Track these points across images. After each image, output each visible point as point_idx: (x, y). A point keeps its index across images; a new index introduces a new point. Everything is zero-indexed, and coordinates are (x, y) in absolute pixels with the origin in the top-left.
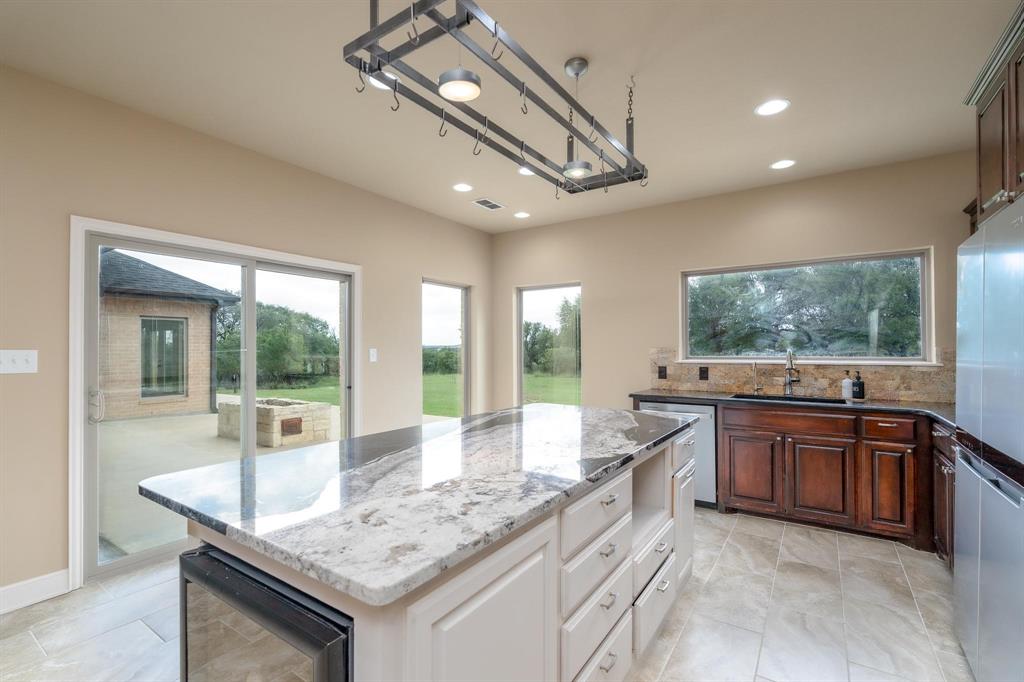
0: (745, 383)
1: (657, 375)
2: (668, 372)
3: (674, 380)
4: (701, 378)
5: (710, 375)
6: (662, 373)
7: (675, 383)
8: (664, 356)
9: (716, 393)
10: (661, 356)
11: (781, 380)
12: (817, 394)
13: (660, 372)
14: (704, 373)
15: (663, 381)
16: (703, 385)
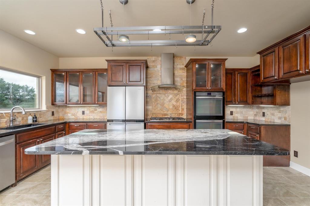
12: (19, 124)
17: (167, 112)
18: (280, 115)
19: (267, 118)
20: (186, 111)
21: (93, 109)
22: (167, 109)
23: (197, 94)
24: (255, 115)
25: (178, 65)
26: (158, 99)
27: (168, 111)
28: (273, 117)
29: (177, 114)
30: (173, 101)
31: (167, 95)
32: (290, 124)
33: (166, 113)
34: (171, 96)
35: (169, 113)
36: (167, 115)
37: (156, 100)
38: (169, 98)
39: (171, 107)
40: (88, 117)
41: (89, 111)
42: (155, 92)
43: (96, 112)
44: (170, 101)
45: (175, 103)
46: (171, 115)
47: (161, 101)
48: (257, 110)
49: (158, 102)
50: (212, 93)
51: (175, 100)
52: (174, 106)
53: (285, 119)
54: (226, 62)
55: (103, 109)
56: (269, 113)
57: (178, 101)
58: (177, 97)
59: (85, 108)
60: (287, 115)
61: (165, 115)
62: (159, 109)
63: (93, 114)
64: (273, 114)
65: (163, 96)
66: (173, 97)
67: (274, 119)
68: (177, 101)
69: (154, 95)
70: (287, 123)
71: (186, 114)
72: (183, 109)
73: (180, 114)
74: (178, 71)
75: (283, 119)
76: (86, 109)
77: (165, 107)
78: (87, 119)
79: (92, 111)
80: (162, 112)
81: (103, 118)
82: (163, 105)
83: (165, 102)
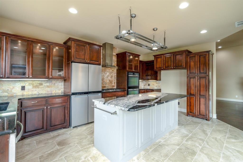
17: (106, 85)
18: (157, 85)
19: (151, 86)
20: (116, 84)
21: (37, 84)
23: (129, 73)
24: (144, 85)
28: (153, 86)
29: (111, 86)
30: (109, 77)
32: (161, 88)
33: (105, 85)
34: (108, 74)
35: (107, 85)
38: (107, 75)
39: (108, 81)
40: (30, 93)
41: (32, 85)
43: (42, 86)
44: (107, 77)
45: (110, 79)
46: (108, 87)
48: (145, 83)
50: (135, 73)
52: (110, 81)
53: (159, 86)
54: (140, 56)
55: (51, 84)
56: (151, 84)
58: (111, 75)
59: (26, 82)
60: (160, 85)
63: (37, 89)
64: (154, 85)
65: (103, 73)
67: (154, 87)
68: (112, 77)
70: (160, 88)
71: (116, 86)
72: (115, 83)
73: (113, 86)
75: (158, 87)
76: (27, 84)
77: (105, 81)
78: (28, 95)
79: (36, 86)
80: (102, 85)
81: (50, 92)
82: (103, 80)
83: (105, 77)
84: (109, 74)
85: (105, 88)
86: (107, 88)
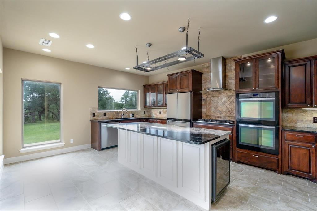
0: (114, 116)
1: (92, 116)
2: (95, 114)
3: (97, 117)
4: (104, 116)
5: (106, 115)
6: (94, 115)
7: (97, 118)
8: (94, 110)
9: (108, 119)
10: (93, 110)
11: (120, 115)
12: (126, 117)
13: (93, 115)
14: (105, 114)
15: (94, 117)
16: (105, 117)
17: (221, 115)
21: (165, 111)
22: (220, 111)
25: (232, 66)
26: (212, 102)
27: (222, 113)
29: (231, 118)
30: (226, 104)
31: (220, 98)
33: (219, 115)
34: (224, 99)
35: (223, 115)
36: (220, 117)
37: (210, 103)
38: (223, 101)
39: (224, 110)
40: (163, 116)
42: (209, 96)
44: (223, 104)
45: (228, 106)
46: (224, 118)
47: (215, 104)
49: (212, 105)
51: (229, 103)
52: (227, 108)
57: (232, 103)
58: (231, 100)
59: (160, 109)
61: (218, 117)
62: (212, 111)
63: (165, 114)
65: (217, 99)
66: (227, 100)
69: (208, 99)
74: (232, 73)
76: (162, 111)
77: (219, 110)
80: (215, 115)
82: (216, 107)
83: (219, 104)
84: (226, 99)
85: (220, 119)
86: (222, 119)
